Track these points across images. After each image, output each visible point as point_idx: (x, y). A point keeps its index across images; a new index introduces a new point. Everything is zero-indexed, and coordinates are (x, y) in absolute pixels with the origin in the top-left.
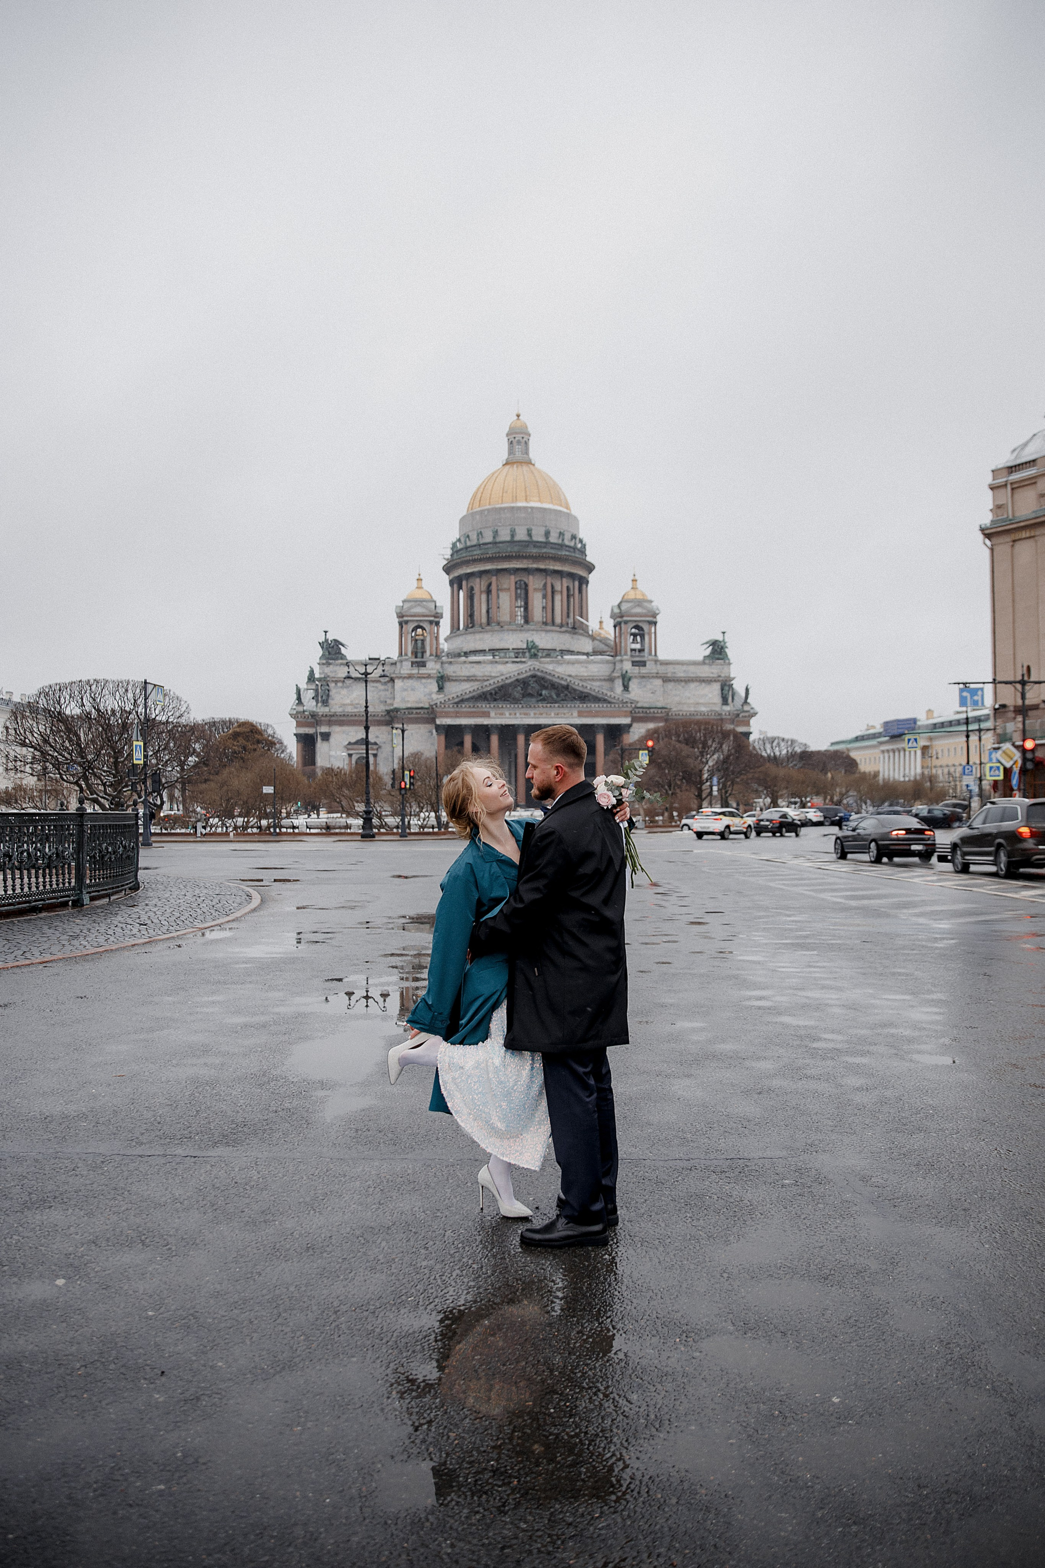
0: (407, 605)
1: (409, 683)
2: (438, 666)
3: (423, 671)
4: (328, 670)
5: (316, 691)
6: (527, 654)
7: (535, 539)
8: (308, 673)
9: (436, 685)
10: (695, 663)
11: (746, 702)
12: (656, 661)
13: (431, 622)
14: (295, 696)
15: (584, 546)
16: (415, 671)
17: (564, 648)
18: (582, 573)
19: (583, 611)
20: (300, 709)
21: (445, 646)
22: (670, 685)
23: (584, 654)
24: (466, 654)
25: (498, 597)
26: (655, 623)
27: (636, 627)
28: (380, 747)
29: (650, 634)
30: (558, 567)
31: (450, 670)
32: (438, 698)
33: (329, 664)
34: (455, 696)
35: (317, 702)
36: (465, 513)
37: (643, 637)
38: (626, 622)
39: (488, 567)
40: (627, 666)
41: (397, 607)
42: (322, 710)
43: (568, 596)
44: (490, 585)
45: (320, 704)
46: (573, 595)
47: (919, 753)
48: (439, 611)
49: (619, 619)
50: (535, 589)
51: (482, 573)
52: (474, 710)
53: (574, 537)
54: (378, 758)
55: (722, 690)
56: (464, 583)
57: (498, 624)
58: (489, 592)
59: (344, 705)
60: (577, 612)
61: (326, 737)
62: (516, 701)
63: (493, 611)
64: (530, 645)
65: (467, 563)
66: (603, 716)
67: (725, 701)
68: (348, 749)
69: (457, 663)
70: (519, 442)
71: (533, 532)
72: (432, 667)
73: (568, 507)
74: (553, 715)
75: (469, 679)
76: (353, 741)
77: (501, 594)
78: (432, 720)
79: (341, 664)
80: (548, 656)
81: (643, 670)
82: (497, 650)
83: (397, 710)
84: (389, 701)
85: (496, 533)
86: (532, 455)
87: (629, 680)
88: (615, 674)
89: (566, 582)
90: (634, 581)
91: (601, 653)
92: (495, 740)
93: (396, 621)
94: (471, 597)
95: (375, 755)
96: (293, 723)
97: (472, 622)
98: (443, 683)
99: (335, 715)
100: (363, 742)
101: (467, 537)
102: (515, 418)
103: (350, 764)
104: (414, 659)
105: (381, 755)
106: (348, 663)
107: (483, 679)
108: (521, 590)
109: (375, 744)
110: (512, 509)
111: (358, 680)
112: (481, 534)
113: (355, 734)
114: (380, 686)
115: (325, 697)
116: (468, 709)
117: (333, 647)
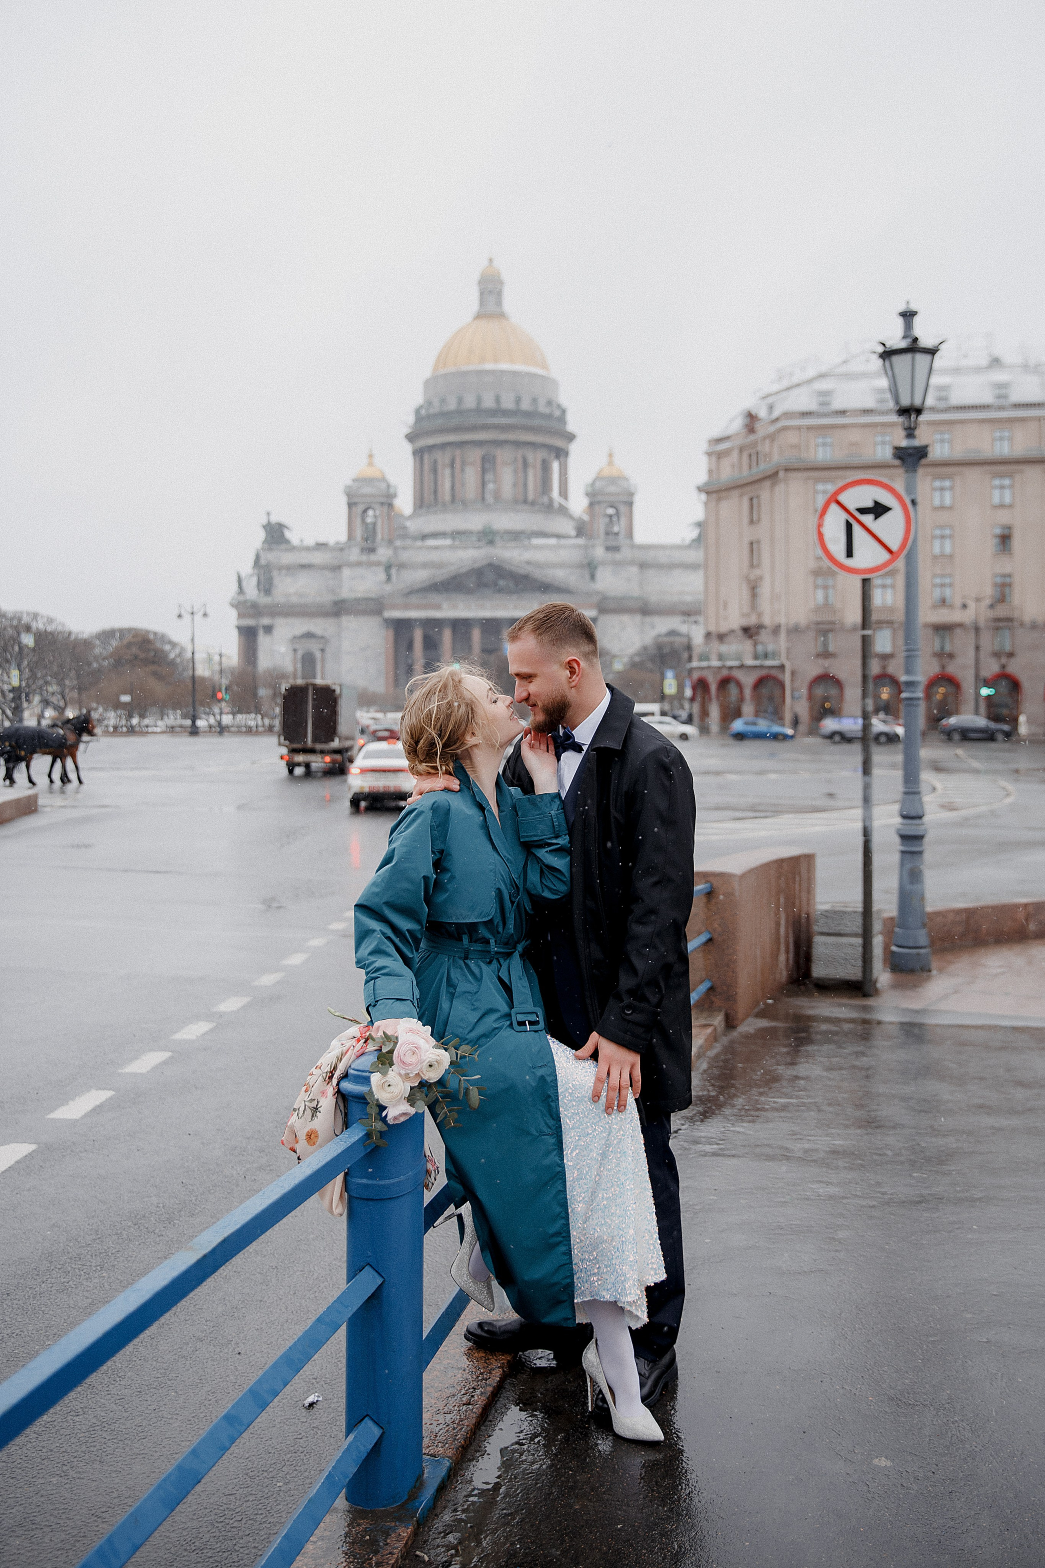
0: (357, 485)
1: (359, 571)
2: (390, 552)
3: (373, 558)
4: (270, 556)
5: (258, 579)
6: (486, 539)
7: (504, 406)
8: (254, 557)
9: (384, 574)
10: (679, 547)
12: (633, 546)
13: (382, 504)
14: (235, 584)
15: (564, 411)
16: (364, 558)
17: (535, 528)
18: (559, 443)
20: (241, 598)
22: (651, 573)
24: (424, 537)
25: (463, 470)
26: (633, 503)
27: (612, 507)
28: (328, 641)
29: (626, 515)
30: (531, 438)
31: (405, 556)
32: (388, 588)
33: (270, 549)
34: (404, 585)
35: (260, 592)
36: (428, 374)
37: (620, 518)
38: (599, 502)
39: (452, 438)
40: (599, 552)
41: (347, 486)
42: (264, 600)
44: (454, 458)
45: (262, 594)
46: (552, 468)
48: (392, 490)
49: (593, 498)
50: (506, 463)
51: (444, 446)
52: (425, 601)
53: (549, 403)
54: (327, 654)
56: (426, 457)
57: (463, 502)
58: (452, 465)
59: (288, 594)
61: (268, 629)
62: (469, 592)
63: (457, 486)
64: (487, 528)
65: (430, 433)
68: (293, 643)
69: (412, 548)
70: (491, 292)
71: (504, 398)
72: (383, 553)
73: (545, 366)
75: (425, 565)
76: (298, 634)
77: (466, 469)
78: (379, 612)
79: (286, 550)
81: (618, 556)
82: (459, 533)
83: (343, 601)
84: (337, 590)
85: (460, 400)
87: (595, 568)
89: (541, 454)
90: (611, 455)
92: (447, 635)
93: (343, 501)
95: (323, 650)
96: (233, 613)
97: (436, 498)
98: (393, 571)
99: (277, 605)
100: (309, 635)
101: (429, 403)
102: (486, 263)
103: (295, 661)
104: (364, 544)
105: (329, 651)
106: (294, 548)
107: (440, 566)
108: (487, 464)
109: (322, 637)
110: (479, 373)
111: (303, 567)
112: (443, 401)
113: (300, 626)
114: (328, 574)
115: (266, 586)
116: (418, 601)
117: (276, 531)
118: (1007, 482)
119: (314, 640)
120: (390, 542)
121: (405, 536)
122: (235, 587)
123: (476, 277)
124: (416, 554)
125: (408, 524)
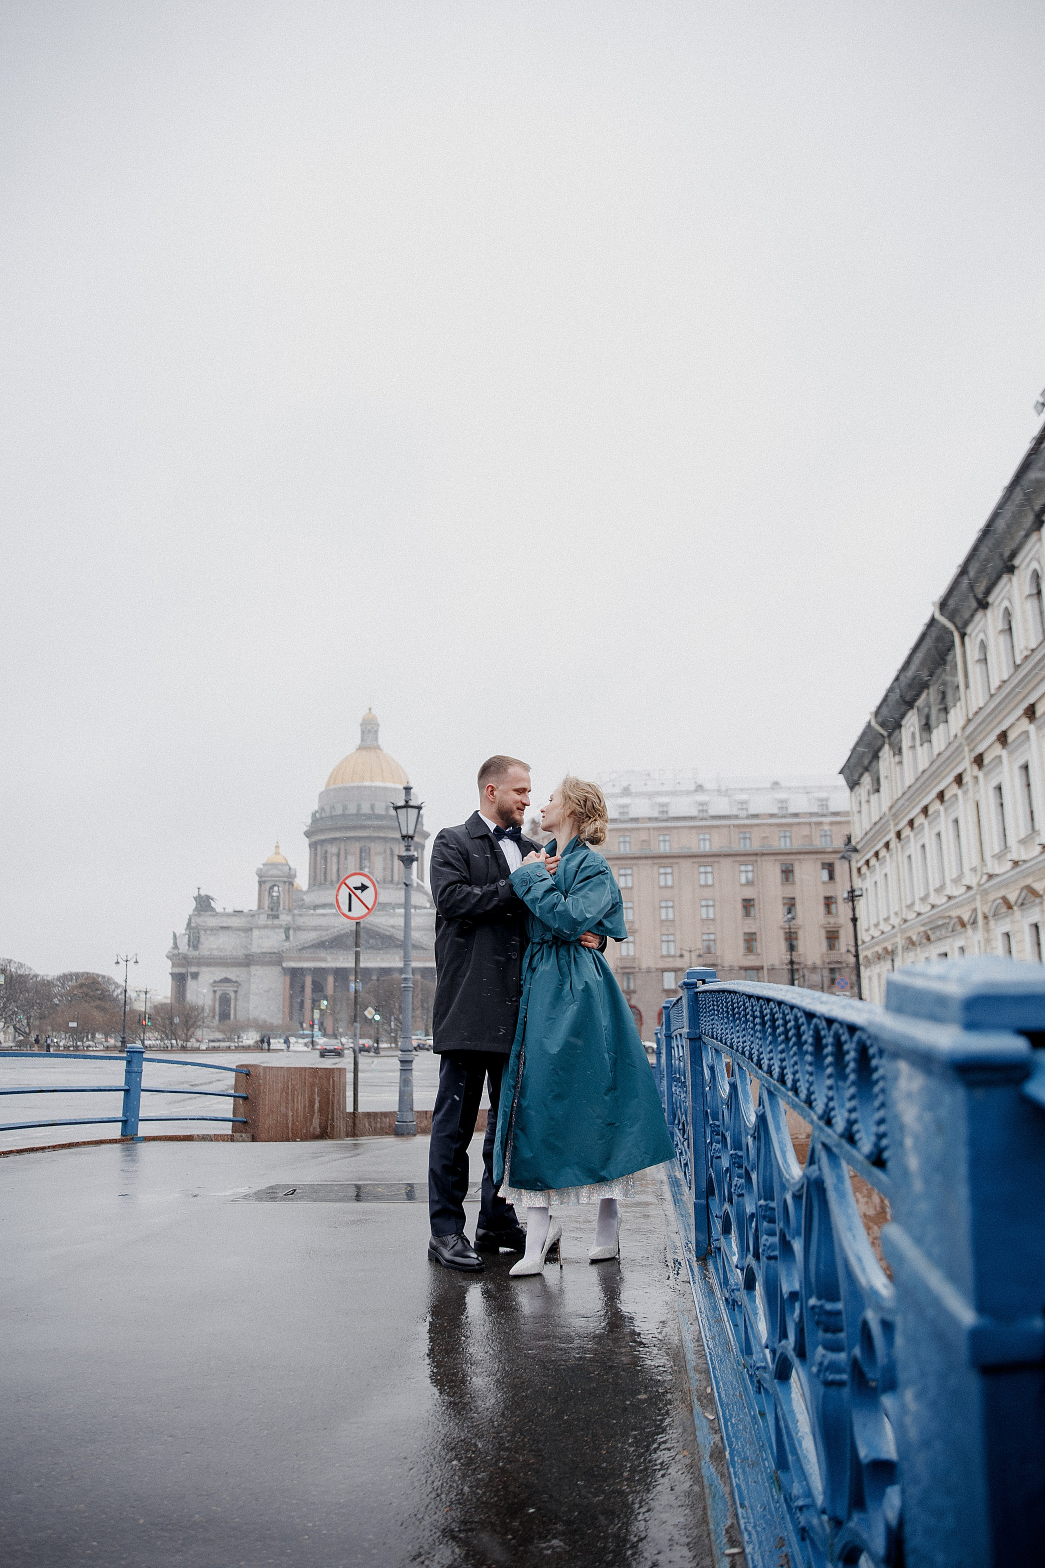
0: (266, 868)
1: (265, 932)
2: (289, 918)
3: (276, 922)
4: (199, 920)
5: (189, 937)
7: (376, 812)
8: (187, 921)
9: (284, 935)
13: (285, 882)
14: (172, 942)
16: (270, 922)
20: (176, 952)
24: (316, 907)
25: (346, 858)
28: (240, 985)
31: (300, 921)
32: (284, 945)
33: (199, 915)
34: (299, 943)
35: (189, 947)
36: (323, 789)
39: (338, 835)
41: (258, 869)
42: (194, 953)
44: (339, 849)
45: (191, 949)
48: (292, 873)
50: (377, 854)
51: (333, 840)
52: (314, 955)
54: (239, 994)
56: (319, 847)
58: (338, 855)
59: (210, 949)
61: (195, 976)
65: (322, 831)
66: (419, 961)
68: (213, 987)
69: (306, 915)
70: (369, 731)
71: (377, 806)
72: (285, 919)
74: (379, 960)
75: (315, 929)
76: (218, 979)
77: (349, 857)
78: (279, 963)
79: (211, 915)
80: (383, 909)
83: (253, 955)
84: (249, 946)
85: (345, 808)
86: (380, 742)
92: (331, 979)
93: (257, 878)
94: (325, 858)
95: (236, 992)
96: (170, 963)
97: (325, 880)
98: (291, 932)
99: (203, 957)
100: (226, 980)
101: (322, 809)
102: (367, 711)
103: (214, 1000)
104: (270, 912)
105: (241, 992)
106: (217, 914)
108: (364, 855)
109: (237, 982)
110: (359, 788)
111: (222, 928)
112: (333, 808)
113: (219, 973)
114: (243, 935)
115: (195, 943)
116: (309, 955)
117: (204, 901)
118: (709, 869)
119: (230, 985)
120: (290, 910)
121: (301, 907)
122: (171, 944)
123: (359, 721)
124: (309, 920)
125: (304, 897)
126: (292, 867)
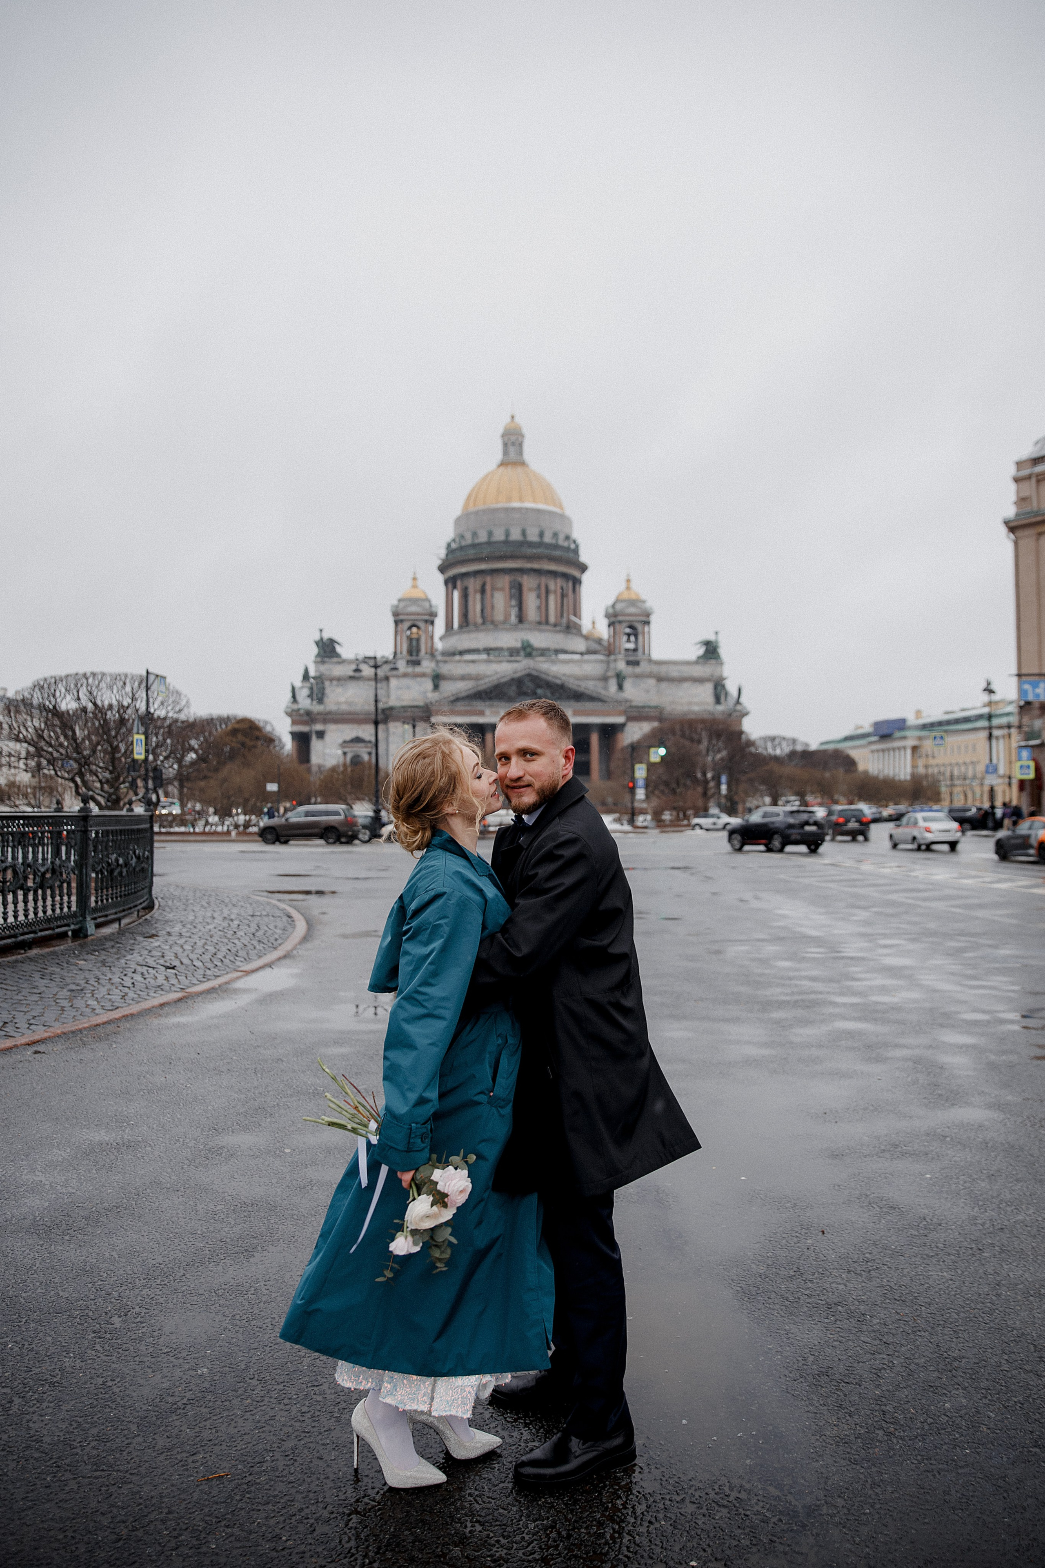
0: (402, 605)
1: (404, 681)
2: (433, 665)
3: (418, 669)
4: (323, 668)
5: (311, 689)
6: (522, 653)
7: (529, 539)
8: (302, 672)
9: (431, 683)
10: (688, 663)
11: (738, 702)
12: (650, 661)
13: (426, 621)
14: (290, 695)
15: (577, 547)
16: (410, 670)
17: (557, 647)
18: (575, 573)
19: (577, 612)
20: (295, 707)
21: (439, 645)
22: (664, 685)
23: (577, 653)
24: (461, 653)
25: (492, 596)
26: (648, 623)
27: (631, 627)
29: (643, 633)
30: (553, 567)
31: (445, 669)
32: (432, 696)
33: (323, 662)
34: (450, 694)
35: (312, 700)
36: (459, 514)
37: (636, 636)
38: (620, 622)
39: (483, 566)
40: (621, 665)
41: (392, 606)
42: (317, 708)
43: (563, 596)
44: (484, 584)
45: (315, 702)
46: (567, 595)
47: (909, 752)
48: (434, 609)
49: (613, 619)
50: (530, 590)
51: (476, 573)
52: (468, 708)
53: (567, 538)
55: (716, 688)
56: (459, 583)
57: (492, 622)
58: (483, 591)
59: (339, 703)
60: (571, 611)
61: (321, 735)
63: (488, 610)
64: (525, 644)
65: (461, 562)
66: (598, 716)
67: (718, 701)
68: (342, 748)
69: (451, 662)
70: (513, 444)
71: (528, 532)
72: (427, 666)
73: (561, 507)
75: (463, 678)
76: (348, 738)
77: (495, 594)
78: (427, 719)
79: (336, 663)
80: (542, 655)
81: (638, 670)
82: (491, 649)
83: (391, 709)
84: (384, 699)
85: (490, 534)
86: (526, 456)
87: (624, 678)
88: (610, 674)
89: (560, 582)
90: (628, 581)
91: (595, 652)
93: (390, 618)
94: (465, 596)
95: (370, 754)
96: (288, 721)
97: (467, 622)
98: (438, 682)
99: (329, 713)
100: (358, 740)
101: (462, 537)
102: (509, 419)
103: (344, 762)
104: (409, 658)
106: (344, 661)
107: (477, 678)
108: (515, 589)
109: (372, 742)
110: (507, 510)
111: (350, 677)
112: (475, 534)
113: (350, 732)
115: (320, 696)
116: (462, 708)
117: (328, 646)
119: (361, 745)
120: (433, 656)
123: (501, 431)
124: (456, 668)
126: (434, 603)
